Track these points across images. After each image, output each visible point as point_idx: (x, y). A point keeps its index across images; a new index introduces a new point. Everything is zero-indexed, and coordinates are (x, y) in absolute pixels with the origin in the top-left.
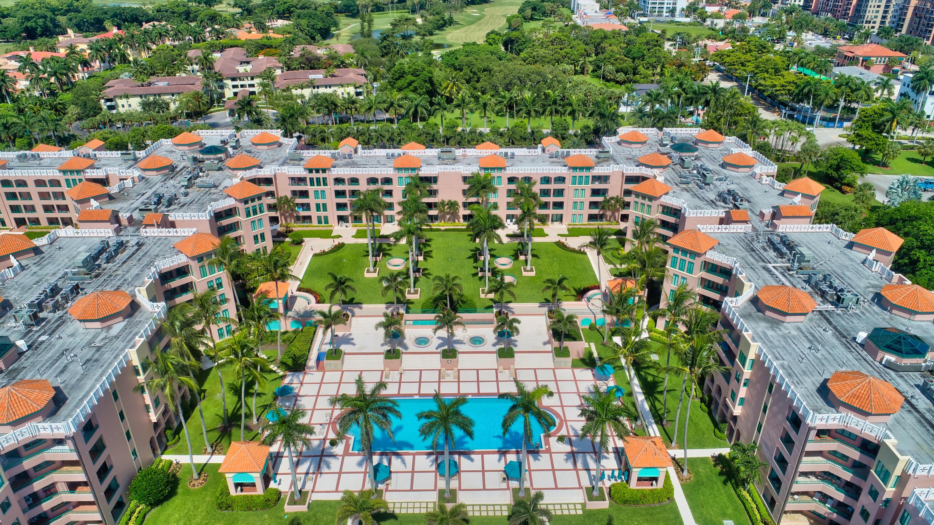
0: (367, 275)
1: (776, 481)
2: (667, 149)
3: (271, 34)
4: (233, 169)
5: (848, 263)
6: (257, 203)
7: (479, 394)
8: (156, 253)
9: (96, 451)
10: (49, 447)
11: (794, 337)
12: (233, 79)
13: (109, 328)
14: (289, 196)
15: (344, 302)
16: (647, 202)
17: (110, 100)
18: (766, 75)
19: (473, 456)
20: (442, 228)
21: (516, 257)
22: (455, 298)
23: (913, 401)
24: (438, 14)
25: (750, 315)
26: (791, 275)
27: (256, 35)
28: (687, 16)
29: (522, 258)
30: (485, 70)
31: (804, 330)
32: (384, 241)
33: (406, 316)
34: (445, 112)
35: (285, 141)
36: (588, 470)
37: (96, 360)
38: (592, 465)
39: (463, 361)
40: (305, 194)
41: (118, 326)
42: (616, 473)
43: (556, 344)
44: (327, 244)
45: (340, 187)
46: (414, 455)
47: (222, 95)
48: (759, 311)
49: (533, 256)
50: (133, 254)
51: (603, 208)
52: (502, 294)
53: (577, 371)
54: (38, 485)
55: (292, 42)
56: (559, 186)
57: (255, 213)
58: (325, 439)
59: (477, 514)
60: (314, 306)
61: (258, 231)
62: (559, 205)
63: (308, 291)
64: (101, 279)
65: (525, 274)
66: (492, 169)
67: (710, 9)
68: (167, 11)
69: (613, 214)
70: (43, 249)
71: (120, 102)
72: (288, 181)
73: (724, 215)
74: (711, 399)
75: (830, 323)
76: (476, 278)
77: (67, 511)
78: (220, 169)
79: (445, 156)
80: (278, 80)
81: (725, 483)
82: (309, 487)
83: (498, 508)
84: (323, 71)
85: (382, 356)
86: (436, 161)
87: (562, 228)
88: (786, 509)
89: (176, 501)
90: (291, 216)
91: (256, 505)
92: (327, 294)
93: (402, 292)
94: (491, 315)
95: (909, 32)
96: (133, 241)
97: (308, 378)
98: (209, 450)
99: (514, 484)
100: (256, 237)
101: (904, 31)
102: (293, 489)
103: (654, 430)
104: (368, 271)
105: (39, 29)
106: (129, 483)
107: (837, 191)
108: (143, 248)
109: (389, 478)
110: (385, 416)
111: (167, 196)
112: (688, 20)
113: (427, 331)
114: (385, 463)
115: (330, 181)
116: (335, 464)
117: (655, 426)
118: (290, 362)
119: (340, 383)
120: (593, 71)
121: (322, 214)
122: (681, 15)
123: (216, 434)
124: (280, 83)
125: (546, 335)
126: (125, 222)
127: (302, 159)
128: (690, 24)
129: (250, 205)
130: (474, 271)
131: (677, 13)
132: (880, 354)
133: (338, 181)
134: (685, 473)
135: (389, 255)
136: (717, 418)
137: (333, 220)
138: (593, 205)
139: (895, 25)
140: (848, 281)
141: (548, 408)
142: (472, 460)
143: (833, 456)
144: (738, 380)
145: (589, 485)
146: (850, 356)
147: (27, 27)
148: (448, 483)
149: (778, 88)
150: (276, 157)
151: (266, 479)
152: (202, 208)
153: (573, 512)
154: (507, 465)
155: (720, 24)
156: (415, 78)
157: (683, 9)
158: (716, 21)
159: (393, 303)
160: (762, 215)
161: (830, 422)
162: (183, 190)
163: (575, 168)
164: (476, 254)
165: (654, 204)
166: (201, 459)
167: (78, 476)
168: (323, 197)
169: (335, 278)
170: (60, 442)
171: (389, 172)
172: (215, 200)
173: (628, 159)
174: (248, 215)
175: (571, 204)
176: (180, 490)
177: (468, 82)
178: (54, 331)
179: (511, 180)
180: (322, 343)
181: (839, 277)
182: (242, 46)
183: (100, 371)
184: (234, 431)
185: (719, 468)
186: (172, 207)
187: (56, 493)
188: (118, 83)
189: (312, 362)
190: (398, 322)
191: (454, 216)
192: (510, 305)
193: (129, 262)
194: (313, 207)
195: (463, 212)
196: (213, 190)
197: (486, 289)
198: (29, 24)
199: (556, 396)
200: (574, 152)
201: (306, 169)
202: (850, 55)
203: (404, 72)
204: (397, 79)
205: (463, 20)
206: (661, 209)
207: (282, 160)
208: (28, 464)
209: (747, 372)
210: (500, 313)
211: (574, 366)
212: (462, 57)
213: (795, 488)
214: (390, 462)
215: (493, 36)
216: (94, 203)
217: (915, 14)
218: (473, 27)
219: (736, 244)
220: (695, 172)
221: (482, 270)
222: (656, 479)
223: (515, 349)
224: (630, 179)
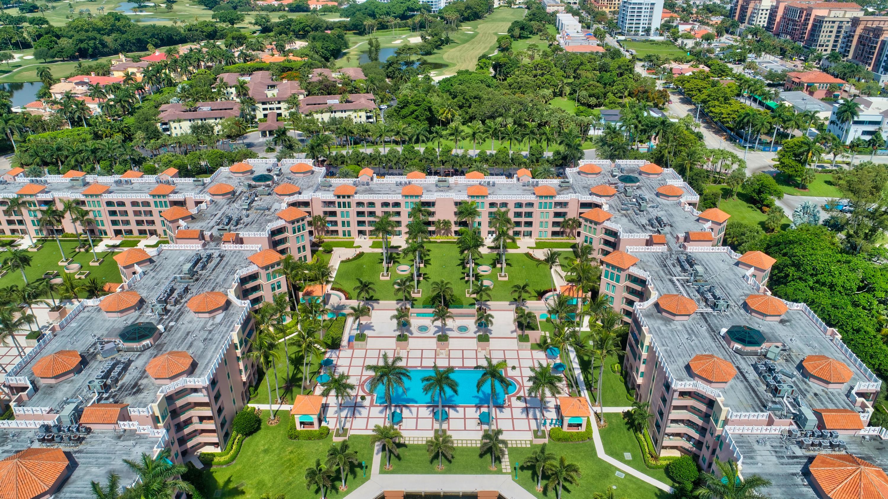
0: (382, 278)
1: (658, 426)
2: (616, 180)
3: (291, 57)
4: (280, 195)
5: (732, 277)
6: (301, 223)
7: (463, 367)
8: (234, 263)
9: (217, 398)
10: (189, 394)
11: (679, 331)
12: (264, 103)
13: (214, 317)
14: (322, 215)
15: (367, 299)
16: (593, 226)
17: (166, 124)
18: (717, 103)
19: (458, 409)
20: (438, 241)
21: (494, 265)
22: (448, 297)
23: (747, 375)
24: (436, 35)
25: (652, 315)
26: (688, 286)
27: (278, 58)
28: (661, 35)
29: (499, 266)
30: (475, 98)
31: (687, 326)
32: (394, 251)
33: (412, 310)
34: (441, 139)
35: (316, 169)
36: (536, 419)
37: (210, 339)
38: (538, 415)
39: (453, 343)
40: (334, 214)
41: (220, 316)
42: (554, 422)
43: (520, 332)
44: (350, 253)
45: (361, 209)
46: (418, 407)
47: (254, 117)
48: (659, 312)
49: (508, 264)
50: (218, 263)
51: (563, 227)
52: (481, 295)
53: (534, 352)
54: (183, 417)
55: (311, 66)
56: (529, 210)
57: (299, 230)
58: (357, 396)
59: (460, 445)
60: (344, 301)
61: (300, 244)
62: (529, 224)
63: (339, 290)
64: (201, 282)
65: (500, 279)
66: (477, 196)
67: (683, 28)
68: (197, 30)
69: (571, 231)
70: (154, 259)
71: (173, 125)
72: (321, 204)
73: (648, 238)
74: (627, 373)
75: (706, 321)
76: (463, 281)
77: (195, 436)
78: (269, 194)
79: (441, 184)
80: (301, 105)
81: (629, 429)
82: (348, 426)
83: (474, 442)
84: (339, 97)
85: (395, 339)
86: (434, 188)
87: (530, 241)
88: (664, 445)
89: (261, 433)
90: (323, 230)
91: (314, 436)
92: (355, 293)
93: (409, 293)
94: (473, 310)
95: (855, 57)
96: (216, 255)
97: (342, 354)
98: (279, 401)
99: (485, 427)
100: (299, 248)
101: (850, 57)
102: (338, 427)
103: (585, 394)
104: (383, 275)
105: (90, 50)
106: (232, 420)
107: (759, 210)
108: (224, 259)
109: (401, 421)
110: (400, 379)
111: (235, 218)
112: (661, 38)
113: (426, 321)
114: (398, 411)
115: (353, 205)
116: (364, 412)
117: (586, 392)
118: (329, 342)
119: (365, 358)
120: (570, 94)
121: (346, 229)
122: (655, 34)
123: (283, 391)
124: (304, 109)
125: (513, 327)
126: (208, 238)
127: (331, 186)
128: (663, 43)
129: (296, 225)
130: (462, 276)
131: (652, 32)
132: (733, 343)
133: (359, 204)
134: (602, 423)
135: (398, 262)
136: (630, 386)
137: (354, 233)
138: (555, 224)
139: (843, 50)
140: (729, 291)
141: (511, 377)
142: (457, 411)
143: (693, 409)
144: (640, 359)
145: (536, 428)
146: (713, 345)
147: (80, 48)
148: (441, 426)
149: (723, 116)
150: (311, 184)
151: (320, 421)
152: (261, 228)
153: (524, 446)
154: (481, 414)
155: (690, 44)
156: (416, 108)
157: (657, 29)
158: (686, 41)
159: (402, 300)
160: (678, 238)
161: (687, 387)
162: (244, 212)
163: (541, 197)
164: (463, 264)
165: (599, 227)
166: (275, 407)
167: (207, 412)
168: (348, 216)
169: (361, 282)
170: (195, 390)
171: (398, 198)
172: (270, 221)
173: (584, 187)
174: (294, 232)
175: (538, 224)
176: (262, 426)
177: (461, 107)
178: (178, 319)
179: (492, 205)
180: (351, 329)
181: (723, 288)
182: (268, 69)
183: (215, 346)
184: (295, 389)
185: (626, 420)
186: (239, 226)
187: (191, 423)
188: (170, 107)
189: (344, 343)
190: (407, 315)
191: (448, 231)
192: (488, 303)
193: (217, 270)
194: (340, 224)
195: (454, 228)
196: (267, 212)
197: (471, 290)
198: (82, 46)
199: (518, 369)
200: (542, 182)
201: (335, 195)
202: (797, 80)
203: (408, 102)
204: (402, 108)
205: (458, 38)
206: (604, 231)
207: (315, 186)
208: (179, 403)
209: (644, 354)
210: (480, 309)
211: (533, 348)
212: (456, 85)
213: (668, 430)
214: (401, 411)
215: (484, 60)
216: (182, 223)
217: (860, 42)
218: (467, 45)
219: (654, 260)
220: (634, 200)
221: (468, 275)
222: (580, 425)
223: (490, 336)
224: (584, 205)
